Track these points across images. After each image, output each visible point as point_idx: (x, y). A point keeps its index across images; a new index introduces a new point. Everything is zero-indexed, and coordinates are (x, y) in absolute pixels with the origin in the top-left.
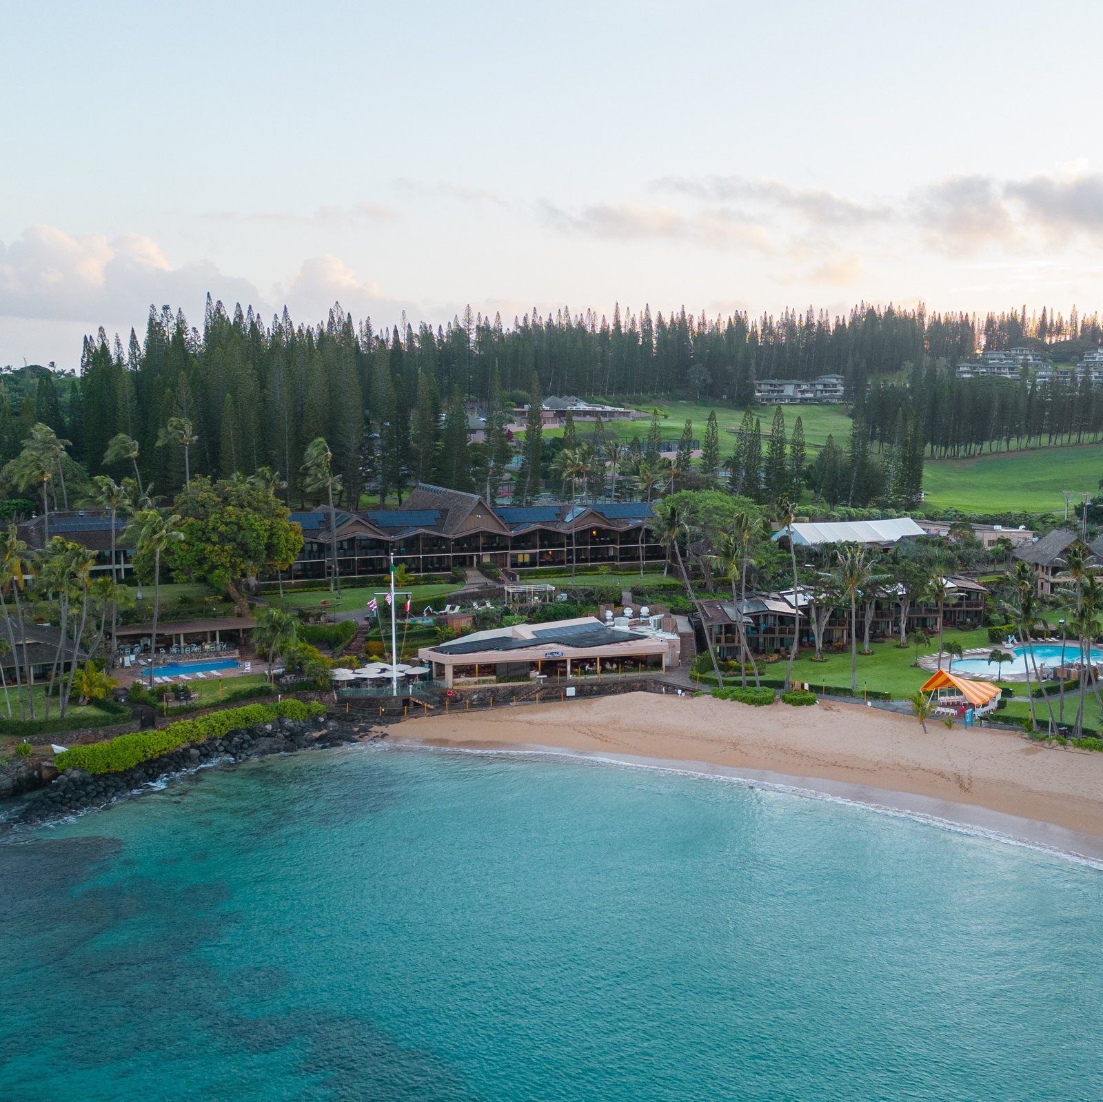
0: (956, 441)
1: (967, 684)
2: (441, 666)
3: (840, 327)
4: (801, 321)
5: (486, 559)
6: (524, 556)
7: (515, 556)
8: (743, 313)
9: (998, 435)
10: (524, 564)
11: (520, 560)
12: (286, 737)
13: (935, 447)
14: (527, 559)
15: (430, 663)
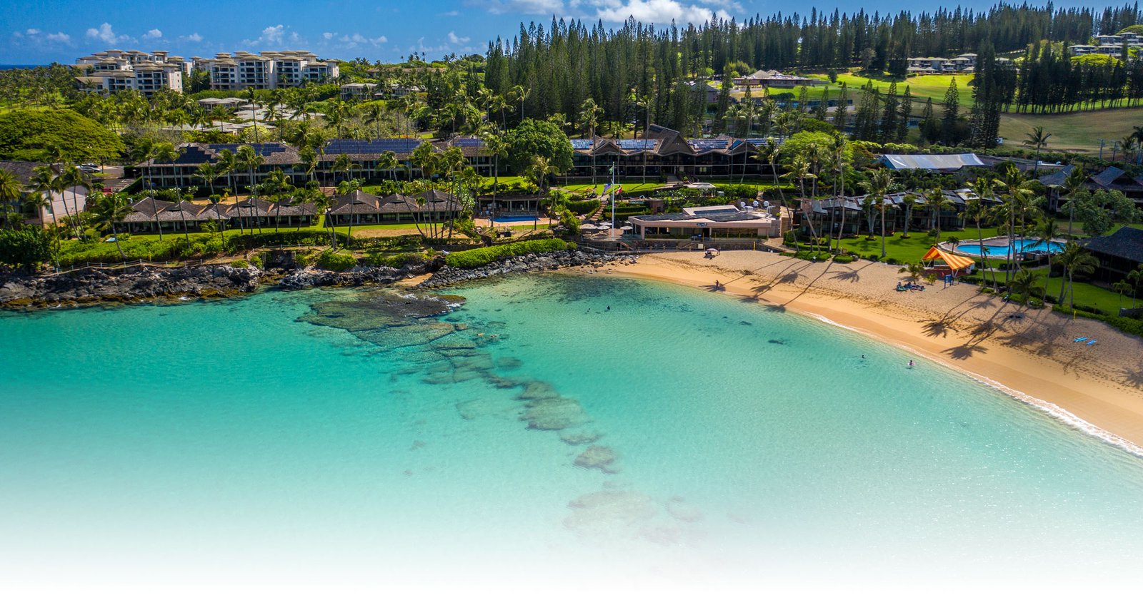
0: (1054, 101)
1: (952, 258)
2: (639, 227)
3: (981, 19)
4: (950, 16)
5: (682, 170)
6: (703, 168)
7: (698, 168)
8: (907, 13)
9: (1086, 97)
10: (703, 173)
11: (701, 170)
12: (554, 258)
13: (1035, 106)
14: (705, 170)
15: (634, 224)
